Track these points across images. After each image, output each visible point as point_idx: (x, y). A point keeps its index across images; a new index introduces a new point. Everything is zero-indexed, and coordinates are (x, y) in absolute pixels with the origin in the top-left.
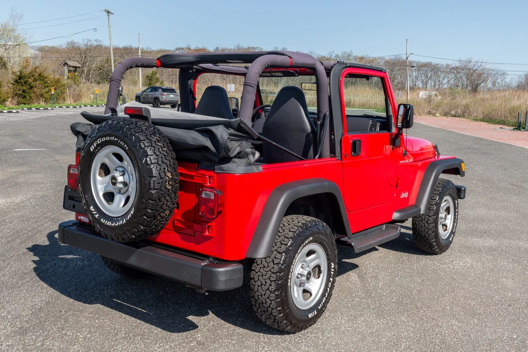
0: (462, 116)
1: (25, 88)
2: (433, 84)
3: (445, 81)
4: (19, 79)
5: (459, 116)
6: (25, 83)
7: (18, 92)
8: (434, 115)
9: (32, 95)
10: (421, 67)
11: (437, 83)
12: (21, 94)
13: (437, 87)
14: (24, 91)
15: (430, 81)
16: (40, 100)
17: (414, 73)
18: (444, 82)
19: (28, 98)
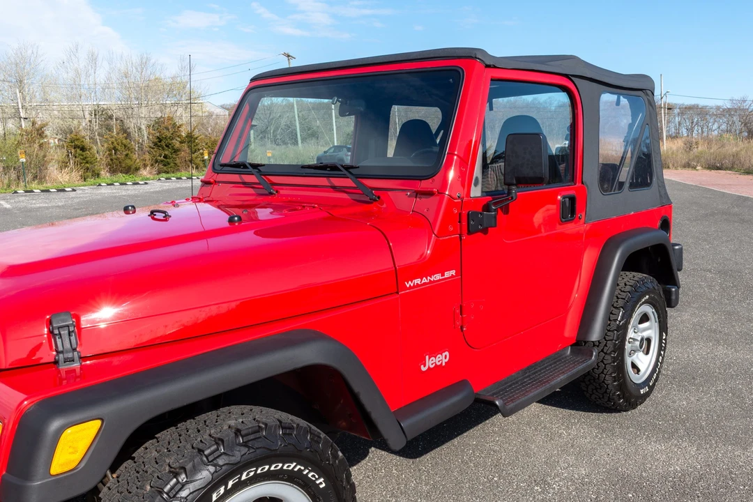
0: (731, 169)
1: (166, 153)
2: (700, 131)
3: (715, 126)
4: (160, 142)
5: (726, 169)
6: (166, 146)
7: (159, 158)
8: (694, 168)
9: (178, 161)
10: (685, 110)
11: (705, 129)
12: (162, 161)
13: (705, 134)
14: (165, 157)
15: (696, 128)
16: (189, 166)
17: (677, 118)
18: (714, 128)
19: (172, 164)
